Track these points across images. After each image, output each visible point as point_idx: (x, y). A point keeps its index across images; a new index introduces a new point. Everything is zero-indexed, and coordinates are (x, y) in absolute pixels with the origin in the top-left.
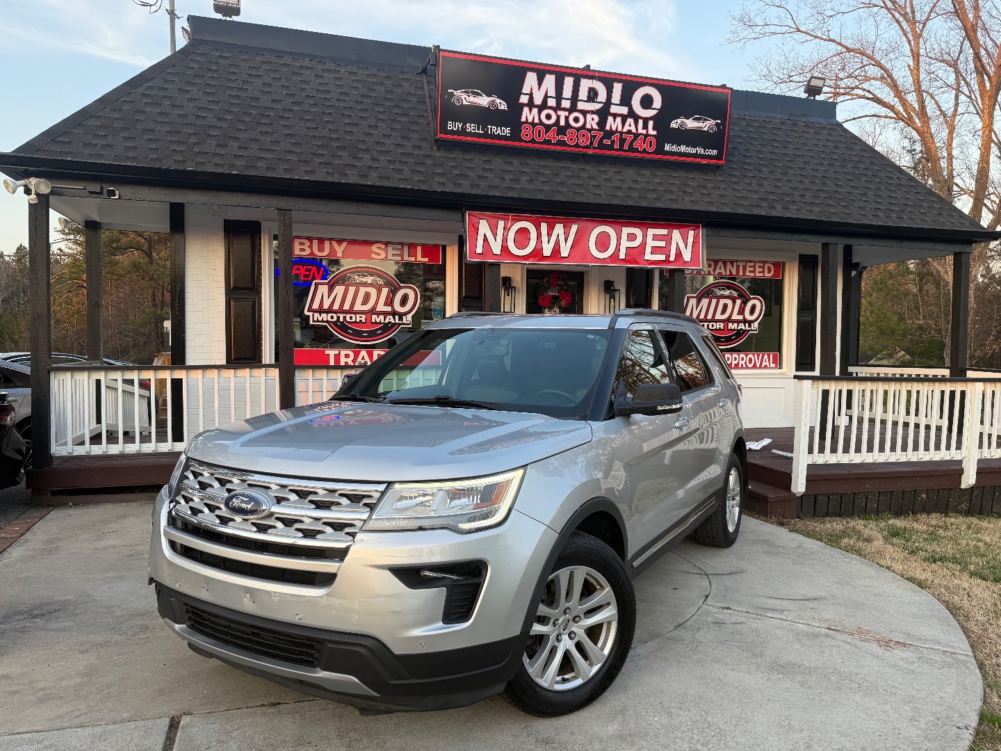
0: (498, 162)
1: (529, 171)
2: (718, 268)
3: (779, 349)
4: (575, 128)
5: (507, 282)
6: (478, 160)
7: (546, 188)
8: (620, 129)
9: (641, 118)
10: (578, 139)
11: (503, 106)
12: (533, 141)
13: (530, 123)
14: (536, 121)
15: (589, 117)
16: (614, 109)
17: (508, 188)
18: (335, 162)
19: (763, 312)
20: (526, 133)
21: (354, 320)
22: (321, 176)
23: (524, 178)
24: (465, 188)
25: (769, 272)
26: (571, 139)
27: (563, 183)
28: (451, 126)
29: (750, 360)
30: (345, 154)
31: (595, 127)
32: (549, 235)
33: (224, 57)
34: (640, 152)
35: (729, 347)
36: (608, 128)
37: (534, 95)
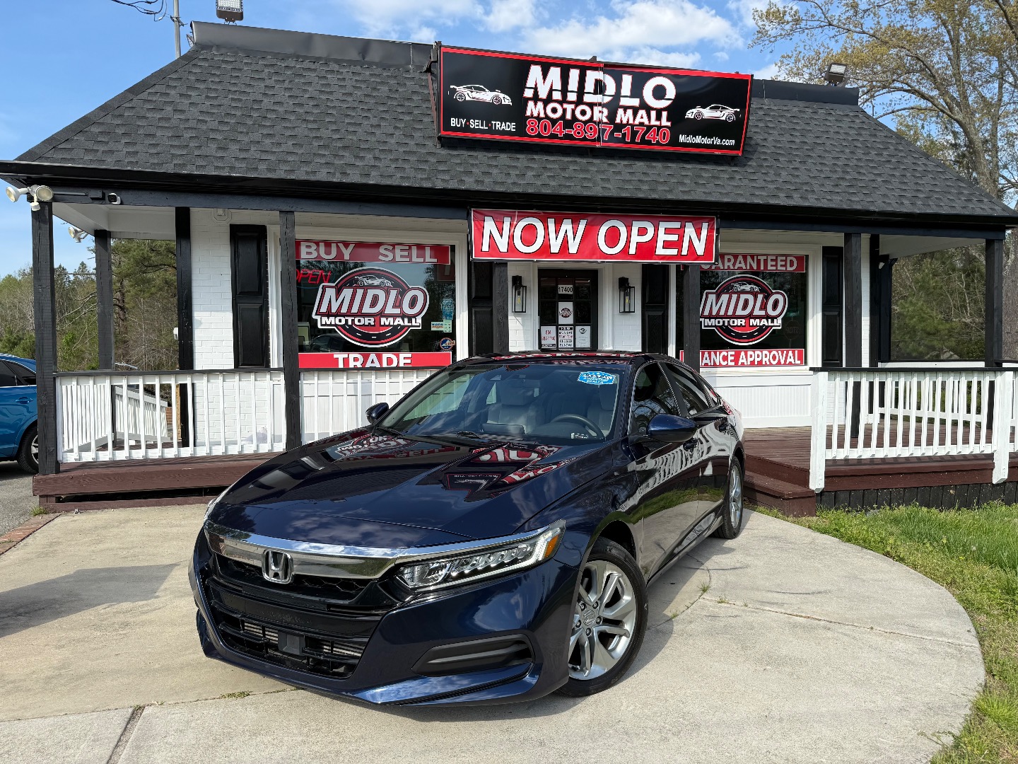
0: (504, 158)
1: (535, 166)
2: (738, 262)
3: (804, 345)
4: (581, 121)
5: (517, 281)
6: (482, 156)
7: (553, 183)
8: (631, 122)
9: (653, 109)
10: (586, 133)
11: (507, 100)
12: (539, 136)
13: (535, 118)
14: (542, 115)
15: (596, 109)
16: (624, 102)
17: (514, 183)
18: (337, 162)
19: (787, 306)
20: (532, 129)
21: (362, 323)
22: (322, 176)
23: (530, 174)
24: (469, 184)
25: (792, 265)
26: (579, 133)
27: (572, 178)
28: (454, 122)
29: (774, 358)
30: (347, 154)
31: (605, 120)
32: (557, 232)
33: (227, 62)
34: (654, 144)
35: (751, 343)
36: (618, 121)
37: (538, 90)
